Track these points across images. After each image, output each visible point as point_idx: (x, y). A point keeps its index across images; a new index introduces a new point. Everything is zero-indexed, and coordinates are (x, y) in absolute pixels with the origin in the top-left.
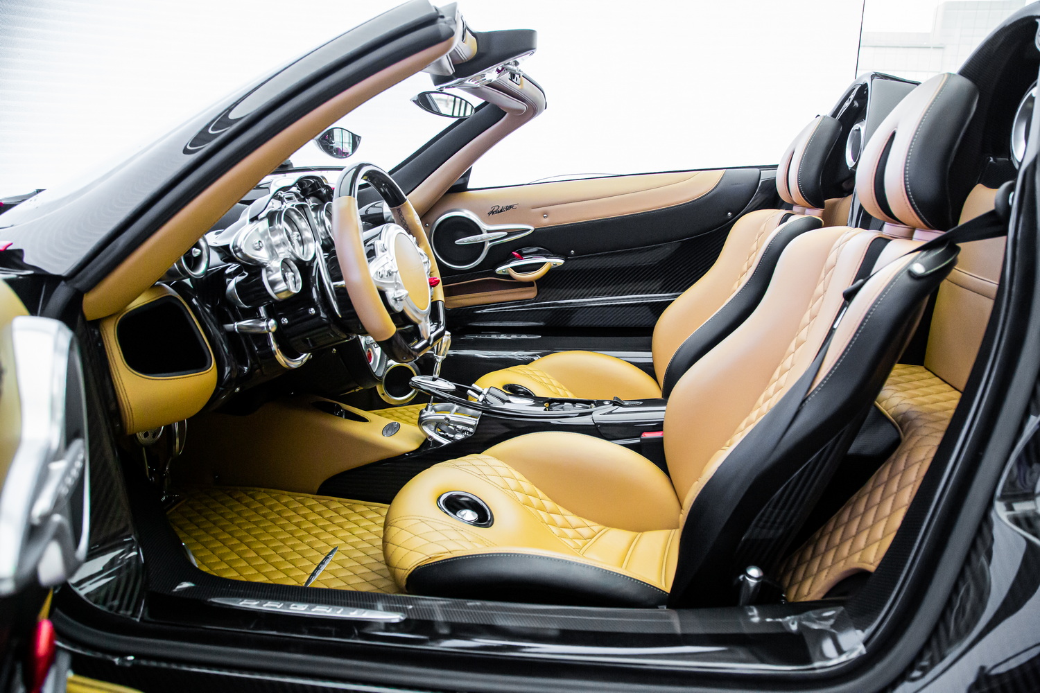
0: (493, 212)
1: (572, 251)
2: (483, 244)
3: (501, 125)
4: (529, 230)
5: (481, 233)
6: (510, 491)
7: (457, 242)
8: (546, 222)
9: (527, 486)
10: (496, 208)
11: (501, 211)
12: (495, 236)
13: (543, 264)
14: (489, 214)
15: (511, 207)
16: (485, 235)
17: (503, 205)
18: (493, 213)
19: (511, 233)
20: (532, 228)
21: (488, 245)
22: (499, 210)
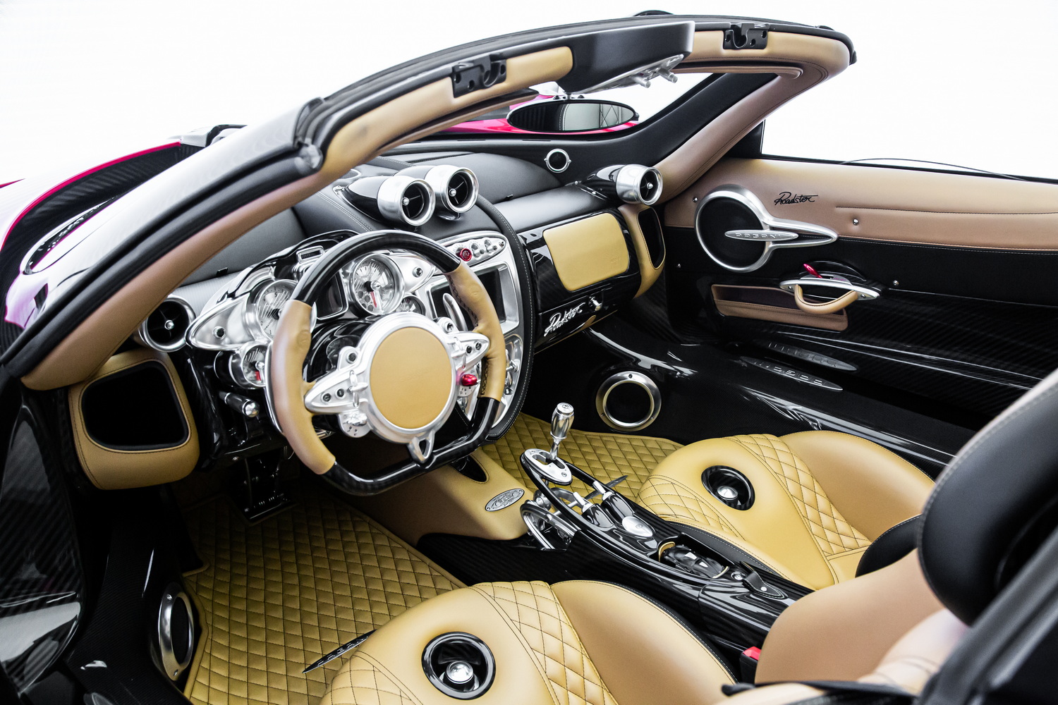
0: (780, 201)
1: (896, 282)
2: (763, 244)
3: (768, 91)
4: (829, 237)
5: (761, 228)
6: (540, 657)
7: (729, 234)
8: (854, 230)
9: (574, 654)
10: (788, 195)
11: (793, 201)
12: (779, 237)
13: (845, 291)
14: (776, 202)
15: (807, 198)
16: (766, 231)
17: (797, 192)
18: (782, 201)
19: (803, 236)
20: (834, 236)
21: (769, 246)
22: (791, 199)
